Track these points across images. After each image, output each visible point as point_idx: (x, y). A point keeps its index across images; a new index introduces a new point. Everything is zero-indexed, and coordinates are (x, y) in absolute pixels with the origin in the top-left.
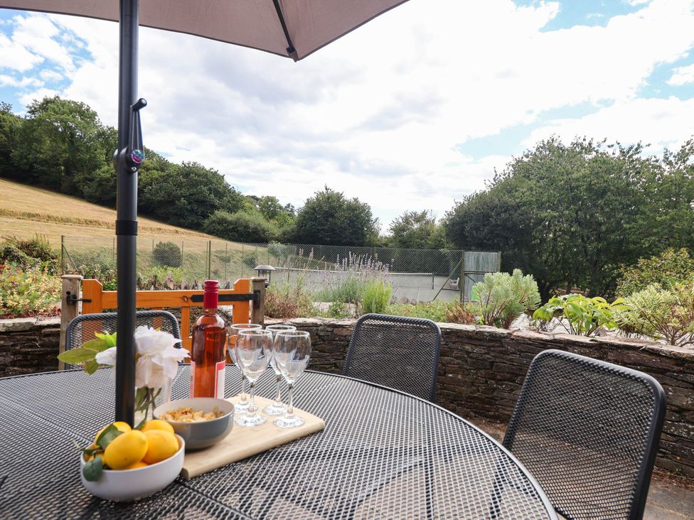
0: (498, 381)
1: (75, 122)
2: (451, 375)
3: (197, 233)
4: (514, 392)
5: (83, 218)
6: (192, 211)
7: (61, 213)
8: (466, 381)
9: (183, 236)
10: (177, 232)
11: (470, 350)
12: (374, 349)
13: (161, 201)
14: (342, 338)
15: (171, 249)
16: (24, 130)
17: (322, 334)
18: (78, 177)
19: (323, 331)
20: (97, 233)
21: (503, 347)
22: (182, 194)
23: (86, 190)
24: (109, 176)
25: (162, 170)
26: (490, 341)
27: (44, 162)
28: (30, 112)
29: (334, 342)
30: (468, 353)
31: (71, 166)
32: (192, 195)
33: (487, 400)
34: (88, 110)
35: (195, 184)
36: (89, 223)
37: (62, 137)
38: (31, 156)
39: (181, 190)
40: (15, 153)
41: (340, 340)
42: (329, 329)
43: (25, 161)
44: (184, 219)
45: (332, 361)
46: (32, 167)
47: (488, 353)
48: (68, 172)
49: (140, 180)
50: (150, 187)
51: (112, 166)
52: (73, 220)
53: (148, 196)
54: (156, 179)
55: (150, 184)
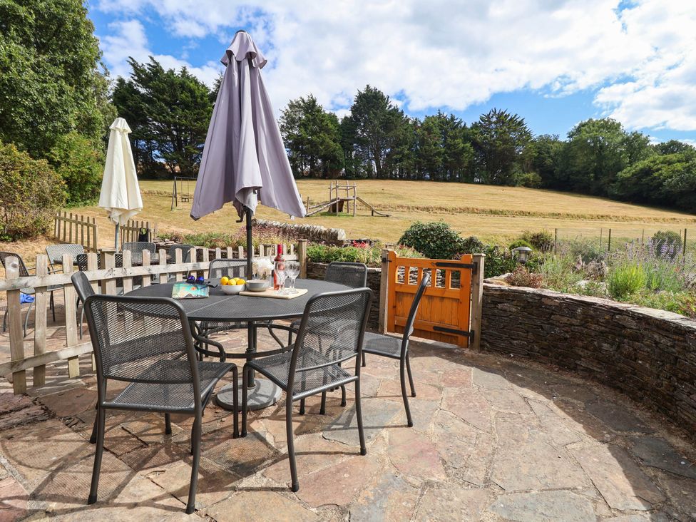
0: (679, 380)
1: (602, 136)
2: (640, 362)
4: (691, 396)
5: (595, 214)
7: (579, 211)
8: (651, 372)
10: (695, 221)
11: (658, 340)
12: (574, 321)
13: (681, 191)
14: (548, 307)
16: (564, 152)
17: (530, 300)
18: (604, 180)
19: (531, 298)
21: (686, 342)
23: (610, 189)
24: (629, 175)
25: (687, 161)
26: (675, 333)
27: (579, 172)
28: (569, 137)
29: (541, 309)
30: (656, 343)
31: (599, 171)
33: (667, 397)
34: (613, 123)
36: (600, 217)
37: (593, 150)
38: (568, 170)
40: (557, 169)
41: (545, 308)
42: (536, 298)
43: (564, 174)
45: (539, 323)
46: (569, 178)
47: (673, 347)
48: (596, 178)
49: (661, 174)
50: (670, 180)
51: (634, 166)
52: (587, 216)
53: (667, 188)
54: (678, 171)
55: (671, 177)
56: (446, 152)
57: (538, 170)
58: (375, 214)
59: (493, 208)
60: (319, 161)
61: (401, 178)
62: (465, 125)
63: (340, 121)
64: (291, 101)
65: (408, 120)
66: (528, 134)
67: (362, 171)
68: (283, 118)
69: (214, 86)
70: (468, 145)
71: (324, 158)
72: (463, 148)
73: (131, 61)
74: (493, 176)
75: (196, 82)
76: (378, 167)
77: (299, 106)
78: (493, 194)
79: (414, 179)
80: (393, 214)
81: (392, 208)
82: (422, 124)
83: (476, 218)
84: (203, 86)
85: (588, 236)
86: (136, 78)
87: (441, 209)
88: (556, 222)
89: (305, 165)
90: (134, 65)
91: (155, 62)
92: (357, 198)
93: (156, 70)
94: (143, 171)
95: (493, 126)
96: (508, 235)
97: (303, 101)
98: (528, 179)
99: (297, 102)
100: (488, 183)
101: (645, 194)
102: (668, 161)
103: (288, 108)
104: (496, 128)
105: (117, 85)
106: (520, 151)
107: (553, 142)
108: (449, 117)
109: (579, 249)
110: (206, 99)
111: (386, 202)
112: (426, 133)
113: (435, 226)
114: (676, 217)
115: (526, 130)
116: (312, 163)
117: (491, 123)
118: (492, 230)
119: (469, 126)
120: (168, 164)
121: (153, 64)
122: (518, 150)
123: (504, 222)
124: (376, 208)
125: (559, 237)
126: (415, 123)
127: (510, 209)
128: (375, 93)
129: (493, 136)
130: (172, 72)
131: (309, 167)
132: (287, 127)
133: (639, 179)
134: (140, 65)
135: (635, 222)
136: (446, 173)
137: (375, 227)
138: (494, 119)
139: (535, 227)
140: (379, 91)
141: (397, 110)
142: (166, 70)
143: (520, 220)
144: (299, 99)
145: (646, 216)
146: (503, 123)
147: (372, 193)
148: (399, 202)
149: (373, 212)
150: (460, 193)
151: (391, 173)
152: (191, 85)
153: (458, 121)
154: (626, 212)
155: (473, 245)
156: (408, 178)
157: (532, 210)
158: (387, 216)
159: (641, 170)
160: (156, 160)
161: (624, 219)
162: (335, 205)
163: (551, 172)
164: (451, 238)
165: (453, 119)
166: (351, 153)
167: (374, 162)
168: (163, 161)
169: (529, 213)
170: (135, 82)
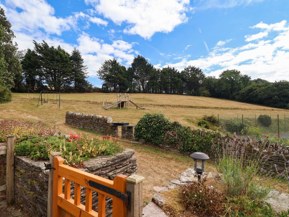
3: (283, 110)
5: (233, 107)
6: (281, 101)
7: (226, 106)
9: (275, 111)
10: (273, 110)
13: (265, 98)
15: (266, 118)
16: (218, 83)
18: (234, 94)
20: (237, 112)
22: (275, 94)
23: (237, 97)
24: (244, 92)
25: (266, 86)
27: (224, 91)
28: (220, 77)
31: (232, 90)
32: (280, 94)
35: (282, 89)
36: (235, 109)
37: (229, 82)
38: (220, 90)
39: (275, 92)
40: (216, 90)
43: (219, 91)
44: (277, 104)
46: (221, 93)
48: (231, 93)
49: (257, 91)
50: (260, 93)
51: (246, 88)
52: (230, 108)
53: (260, 97)
54: (263, 90)
55: (261, 92)
56: (171, 82)
57: (208, 90)
58: (138, 108)
59: (191, 105)
60: (118, 85)
61: (153, 93)
62: (179, 72)
63: (127, 70)
64: (106, 61)
65: (156, 69)
66: (204, 76)
67: (137, 90)
68: (102, 67)
69: (72, 54)
70: (180, 79)
71: (120, 84)
72: (178, 80)
73: (34, 42)
74: (190, 92)
75: (64, 52)
76: (143, 88)
77: (109, 63)
78: (190, 99)
79: (158, 93)
80: (147, 108)
81: (147, 105)
82: (161, 71)
83: (183, 110)
84: (67, 53)
85: (232, 117)
86: (36, 49)
87: (168, 105)
88: (217, 111)
89: (112, 87)
90: (36, 44)
91: (45, 43)
92: (130, 101)
93: (46, 46)
94: (37, 89)
95: (190, 72)
96: (197, 117)
97: (111, 61)
98: (205, 93)
99: (108, 61)
100: (189, 95)
101: (251, 99)
102: (259, 86)
103: (104, 63)
104: (191, 73)
105: (27, 52)
106: (201, 82)
107: (214, 79)
108: (172, 68)
109: (228, 123)
110: (68, 59)
111: (145, 102)
112: (163, 74)
113: (156, 115)
114: (265, 109)
115: (203, 74)
116: (115, 86)
117: (189, 71)
118: (190, 115)
119: (180, 72)
120: (49, 86)
121: (44, 44)
122: (200, 82)
123: (195, 111)
124: (139, 105)
125: (219, 118)
126: (159, 70)
127: (198, 105)
128: (142, 58)
129: (190, 76)
130: (53, 47)
131: (113, 88)
132: (104, 71)
133: (248, 93)
134: (38, 44)
135: (249, 111)
136: (172, 91)
137: (137, 114)
138: (190, 70)
139: (209, 113)
140: (143, 58)
141: (151, 65)
142: (50, 46)
143: (202, 110)
144: (109, 60)
145: (254, 108)
146: (194, 71)
147: (139, 99)
148: (150, 103)
149: (137, 107)
150: (177, 98)
151: (149, 91)
152: (61, 53)
153: (176, 70)
154: (244, 106)
155: (176, 126)
156: (156, 93)
157: (207, 106)
158: (144, 109)
159: (249, 90)
160: (43, 84)
161: (245, 109)
162: (119, 104)
163: (214, 90)
164: (165, 122)
165: (174, 69)
166: (132, 82)
167: (141, 86)
168: (47, 85)
169: (206, 107)
170: (36, 51)
